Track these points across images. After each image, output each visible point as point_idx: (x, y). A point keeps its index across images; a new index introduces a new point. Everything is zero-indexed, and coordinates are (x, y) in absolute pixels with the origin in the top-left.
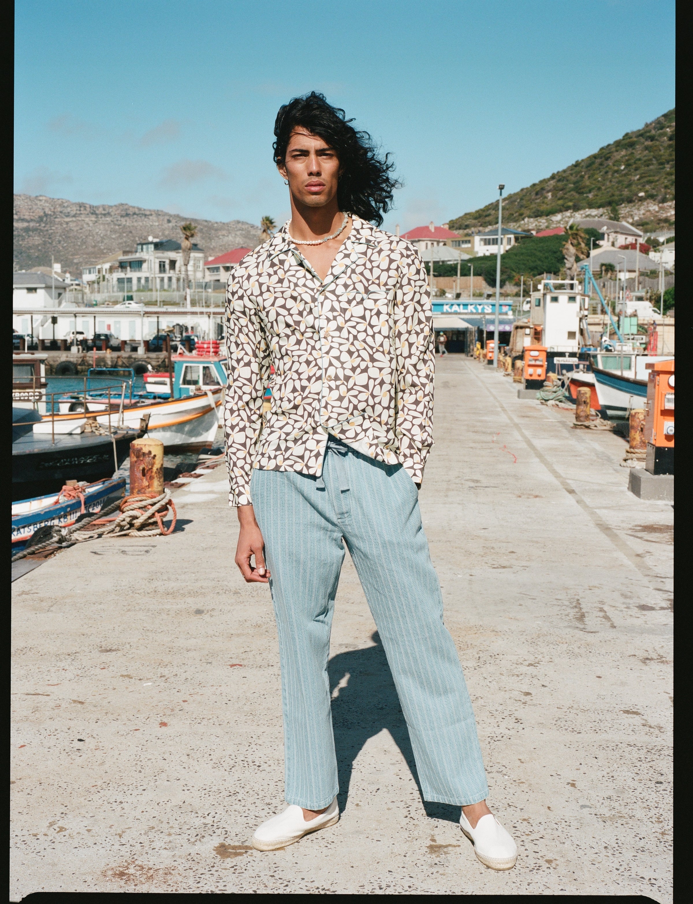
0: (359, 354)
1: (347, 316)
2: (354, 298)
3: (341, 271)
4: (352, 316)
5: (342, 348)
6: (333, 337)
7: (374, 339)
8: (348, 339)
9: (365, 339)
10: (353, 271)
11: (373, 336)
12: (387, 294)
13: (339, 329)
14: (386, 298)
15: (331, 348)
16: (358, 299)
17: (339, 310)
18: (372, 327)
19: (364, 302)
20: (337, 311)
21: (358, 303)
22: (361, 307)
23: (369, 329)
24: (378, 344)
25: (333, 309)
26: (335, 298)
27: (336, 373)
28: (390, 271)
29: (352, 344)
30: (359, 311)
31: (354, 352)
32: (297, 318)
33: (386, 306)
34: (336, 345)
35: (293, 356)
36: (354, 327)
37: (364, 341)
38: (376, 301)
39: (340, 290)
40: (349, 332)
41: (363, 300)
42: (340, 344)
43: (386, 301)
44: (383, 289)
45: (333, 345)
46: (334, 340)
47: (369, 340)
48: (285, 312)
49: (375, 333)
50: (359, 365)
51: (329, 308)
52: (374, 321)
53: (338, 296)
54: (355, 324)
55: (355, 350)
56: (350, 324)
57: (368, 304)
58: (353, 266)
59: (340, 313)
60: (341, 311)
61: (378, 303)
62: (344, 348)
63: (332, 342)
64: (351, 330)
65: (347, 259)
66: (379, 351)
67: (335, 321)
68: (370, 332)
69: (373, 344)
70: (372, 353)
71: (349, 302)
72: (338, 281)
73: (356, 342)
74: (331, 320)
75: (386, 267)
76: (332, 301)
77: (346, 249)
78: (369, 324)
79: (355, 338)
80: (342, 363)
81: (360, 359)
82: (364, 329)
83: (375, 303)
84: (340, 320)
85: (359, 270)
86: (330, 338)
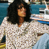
48: (10, 30)
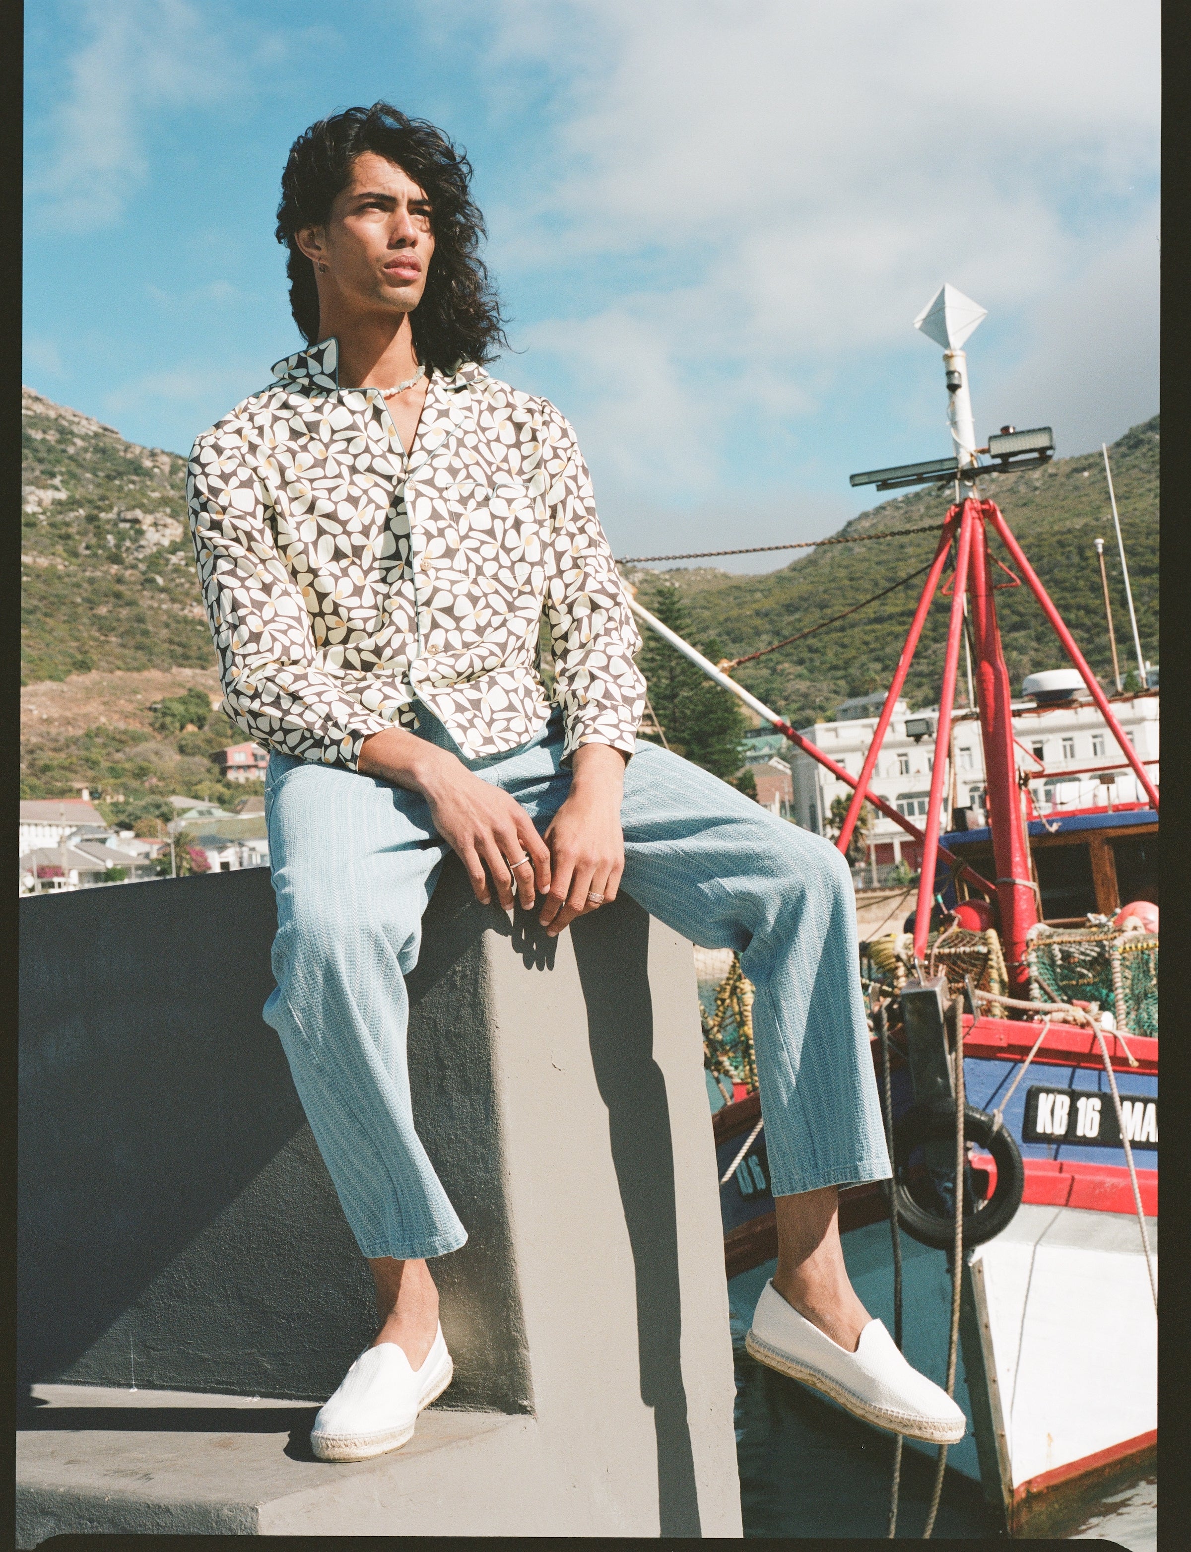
0: (488, 603)
1: (463, 529)
2: (472, 495)
3: (440, 443)
4: (471, 529)
5: (456, 589)
6: (438, 570)
7: (513, 573)
8: (466, 572)
9: (496, 574)
10: (461, 443)
11: (512, 569)
12: (527, 488)
13: (450, 553)
14: (526, 496)
15: (436, 590)
16: (479, 497)
17: (446, 515)
18: (508, 551)
19: (491, 502)
20: (444, 519)
21: (480, 505)
22: (484, 512)
23: (502, 554)
24: (522, 579)
25: (435, 516)
26: (435, 494)
27: (447, 639)
28: (523, 447)
29: (475, 582)
30: (481, 518)
31: (479, 598)
32: (358, 540)
33: (530, 510)
34: (444, 585)
35: (350, 619)
36: (477, 550)
37: (496, 578)
38: (510, 502)
39: (442, 479)
40: (469, 560)
41: (487, 499)
42: (453, 583)
43: (528, 501)
44: (519, 480)
45: (438, 584)
46: (440, 574)
47: (505, 575)
49: (513, 563)
50: (490, 621)
51: (429, 513)
52: (512, 539)
53: (441, 490)
54: (478, 544)
55: (481, 594)
56: (468, 543)
57: (498, 506)
58: (459, 434)
59: (449, 522)
60: (452, 518)
61: (514, 505)
62: (461, 589)
63: (437, 578)
64: (472, 555)
65: (444, 419)
66: (525, 593)
67: (441, 539)
68: (505, 560)
69: (511, 583)
70: (511, 600)
71: (463, 501)
72: (436, 463)
73: (481, 579)
74: (434, 537)
75: (513, 440)
76: (432, 499)
77: (437, 401)
78: (503, 546)
79: (479, 571)
80: (457, 620)
81: (490, 611)
82: (493, 555)
83: (509, 505)
84: (452, 536)
85: (470, 441)
86: (432, 573)
